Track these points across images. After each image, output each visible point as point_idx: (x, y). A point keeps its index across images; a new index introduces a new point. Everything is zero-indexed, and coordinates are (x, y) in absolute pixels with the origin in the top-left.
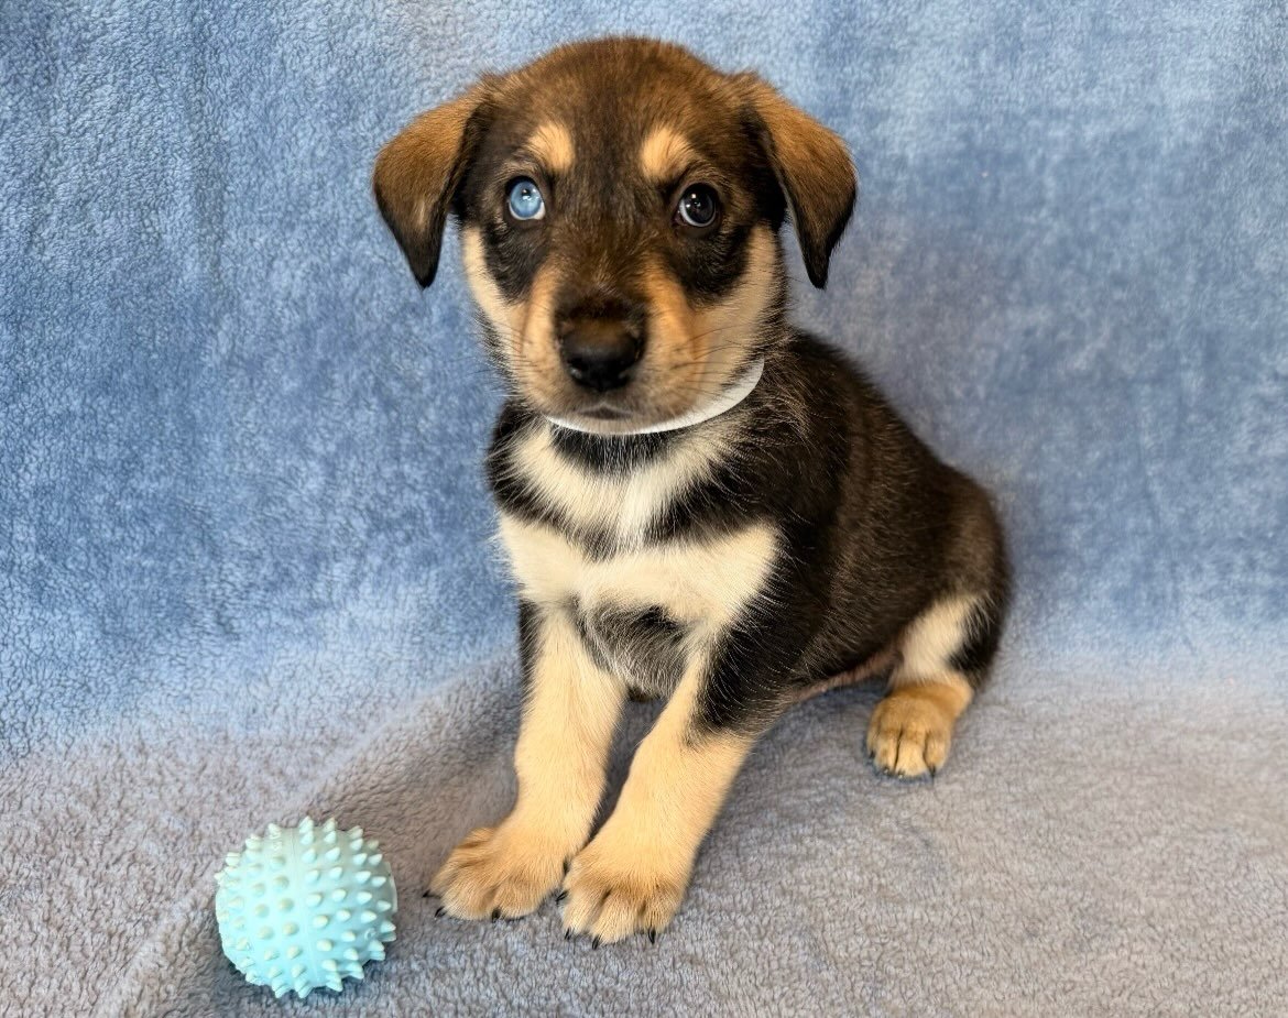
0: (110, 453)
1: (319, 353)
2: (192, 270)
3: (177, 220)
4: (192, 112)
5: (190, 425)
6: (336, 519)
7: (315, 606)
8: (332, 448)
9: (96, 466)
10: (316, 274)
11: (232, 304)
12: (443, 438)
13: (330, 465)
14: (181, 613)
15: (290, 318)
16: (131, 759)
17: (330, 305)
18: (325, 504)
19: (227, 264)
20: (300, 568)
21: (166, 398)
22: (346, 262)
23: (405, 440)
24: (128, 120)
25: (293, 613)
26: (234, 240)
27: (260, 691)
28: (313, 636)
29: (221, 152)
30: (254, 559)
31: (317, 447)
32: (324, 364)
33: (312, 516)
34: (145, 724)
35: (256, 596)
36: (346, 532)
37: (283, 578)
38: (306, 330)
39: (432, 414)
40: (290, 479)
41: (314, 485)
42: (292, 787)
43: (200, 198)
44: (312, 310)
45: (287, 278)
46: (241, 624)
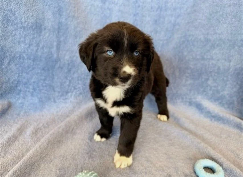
0: (43, 78)
1: (70, 67)
2: (55, 56)
3: (54, 50)
4: (57, 37)
5: (53, 75)
6: (70, 88)
7: (66, 99)
8: (71, 78)
9: (41, 79)
10: (70, 57)
11: (60, 60)
12: (84, 78)
13: (70, 81)
14: (49, 99)
15: (67, 62)
16: (41, 117)
17: (72, 61)
18: (69, 86)
19: (60, 55)
20: (65, 94)
21: (51, 71)
22: (74, 56)
23: (80, 78)
24: (49, 37)
25: (63, 100)
26: (61, 52)
27: (58, 109)
28: (66, 103)
29: (60, 42)
30: (59, 92)
31: (69, 78)
32: (71, 68)
33: (67, 87)
34: (43, 113)
35: (59, 97)
36: (71, 89)
37: (62, 95)
38: (69, 64)
39: (83, 75)
40: (65, 82)
41: (68, 83)
42: (62, 122)
43: (57, 47)
44: (70, 62)
45: (67, 57)
46: (57, 101)
